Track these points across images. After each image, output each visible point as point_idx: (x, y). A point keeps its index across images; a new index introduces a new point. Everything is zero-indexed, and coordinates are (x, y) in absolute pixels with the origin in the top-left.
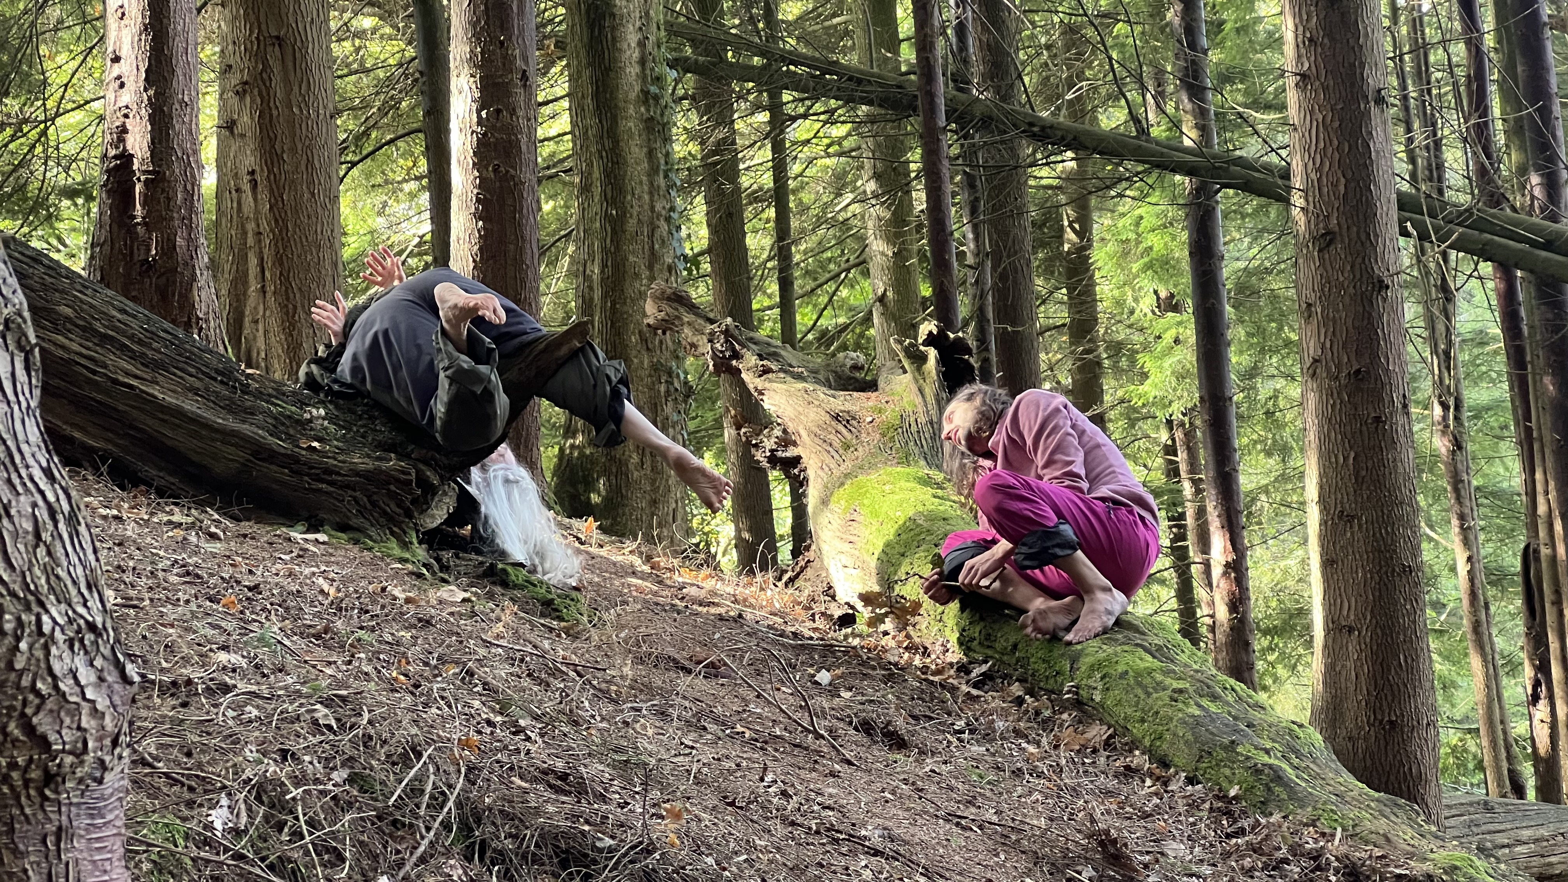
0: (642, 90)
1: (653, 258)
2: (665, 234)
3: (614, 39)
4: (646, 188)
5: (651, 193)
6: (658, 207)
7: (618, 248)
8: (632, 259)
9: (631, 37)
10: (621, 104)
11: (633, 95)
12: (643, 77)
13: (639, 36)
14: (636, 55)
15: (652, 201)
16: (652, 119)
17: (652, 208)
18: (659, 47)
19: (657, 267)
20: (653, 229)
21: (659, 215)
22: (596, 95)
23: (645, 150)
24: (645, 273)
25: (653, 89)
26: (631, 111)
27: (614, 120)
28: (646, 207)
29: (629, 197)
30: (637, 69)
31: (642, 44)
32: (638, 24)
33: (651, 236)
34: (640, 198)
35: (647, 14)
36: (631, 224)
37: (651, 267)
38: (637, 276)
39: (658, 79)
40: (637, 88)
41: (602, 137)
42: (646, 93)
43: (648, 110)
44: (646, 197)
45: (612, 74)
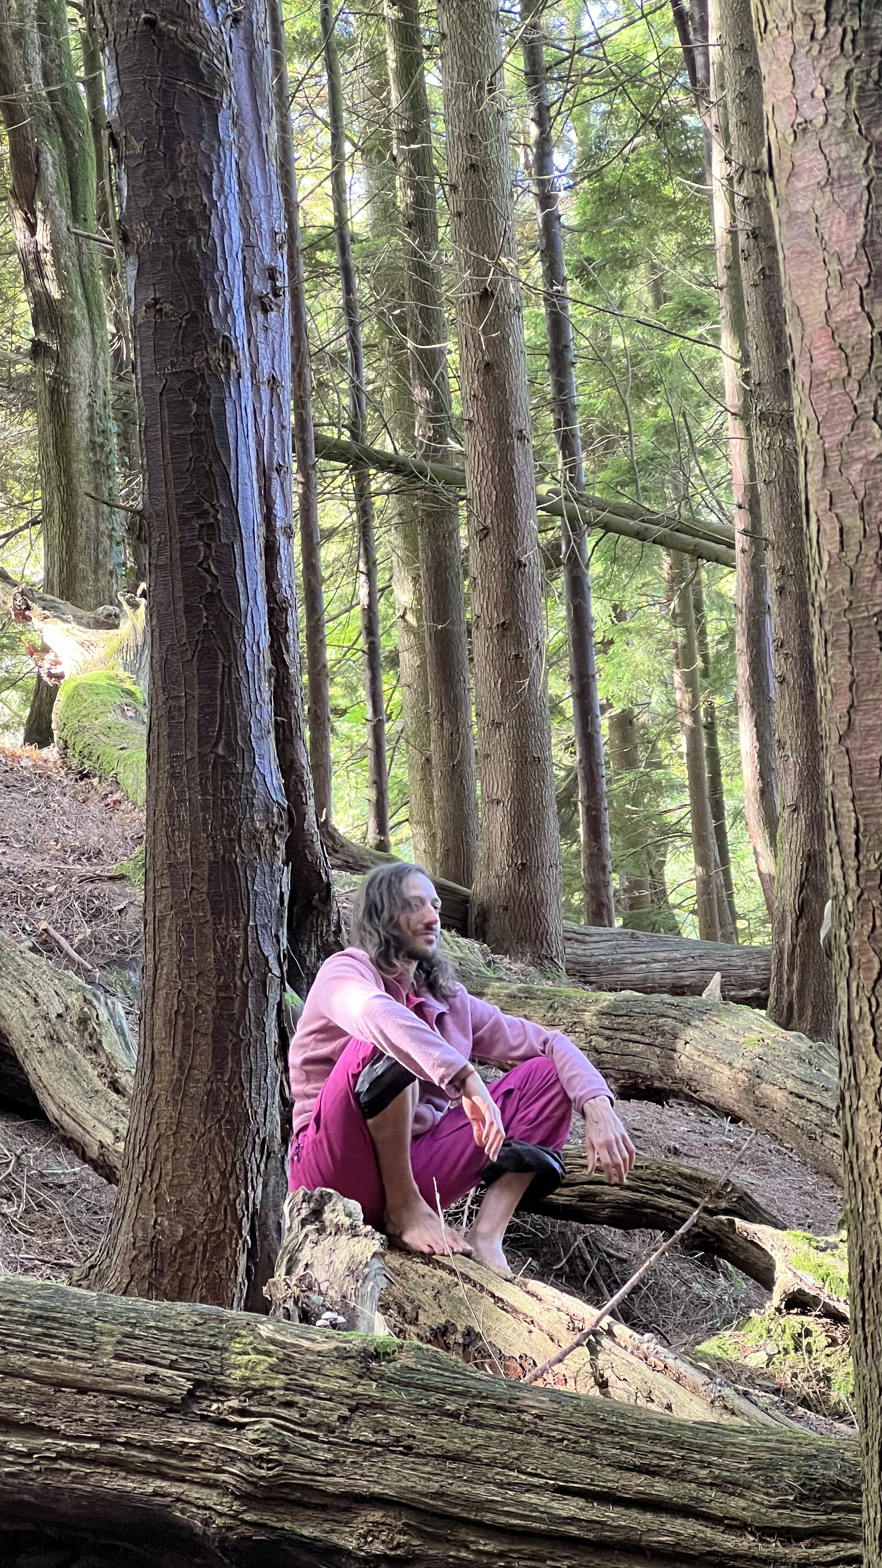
0: (91, 441)
1: (98, 565)
2: (108, 548)
3: (68, 402)
4: (92, 513)
5: (96, 517)
6: (102, 527)
7: (71, 559)
8: (81, 566)
9: (82, 401)
10: (74, 451)
11: (83, 444)
12: (91, 430)
13: (89, 399)
14: (86, 414)
15: (97, 522)
16: (98, 462)
17: (98, 529)
18: (105, 408)
19: (101, 572)
20: (98, 543)
21: (103, 533)
22: (56, 445)
23: (92, 485)
24: (91, 577)
25: (99, 440)
26: (82, 456)
27: (69, 463)
28: (93, 528)
29: (79, 521)
30: (87, 424)
31: (90, 406)
32: (88, 391)
33: (96, 549)
34: (88, 521)
35: (95, 383)
36: (81, 541)
37: (96, 572)
38: (85, 578)
39: (103, 432)
40: (87, 439)
41: (60, 476)
42: (93, 442)
43: (95, 455)
44: (93, 520)
45: (67, 429)
